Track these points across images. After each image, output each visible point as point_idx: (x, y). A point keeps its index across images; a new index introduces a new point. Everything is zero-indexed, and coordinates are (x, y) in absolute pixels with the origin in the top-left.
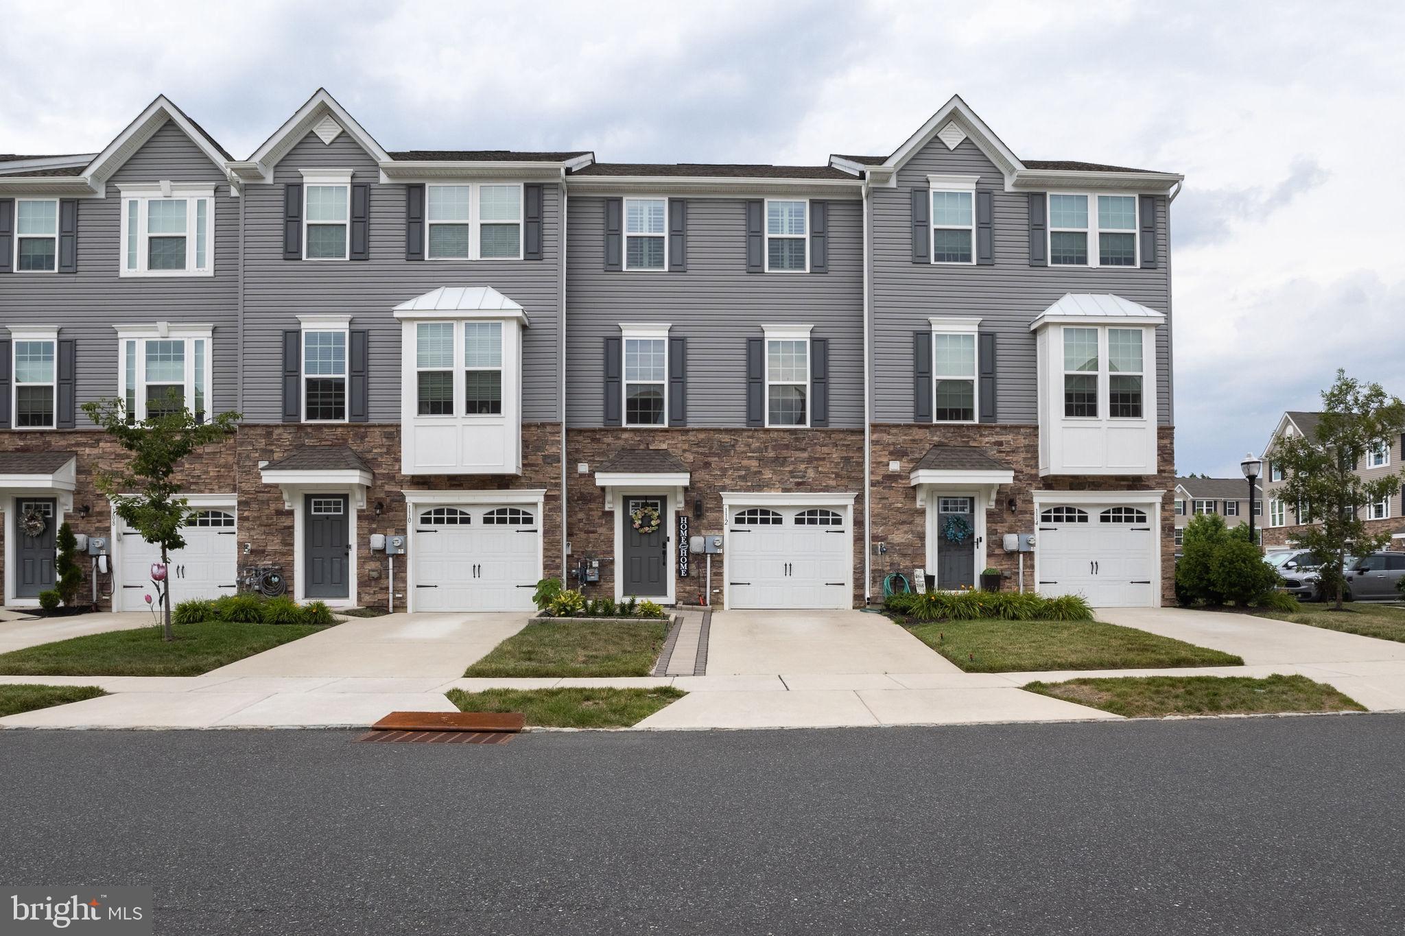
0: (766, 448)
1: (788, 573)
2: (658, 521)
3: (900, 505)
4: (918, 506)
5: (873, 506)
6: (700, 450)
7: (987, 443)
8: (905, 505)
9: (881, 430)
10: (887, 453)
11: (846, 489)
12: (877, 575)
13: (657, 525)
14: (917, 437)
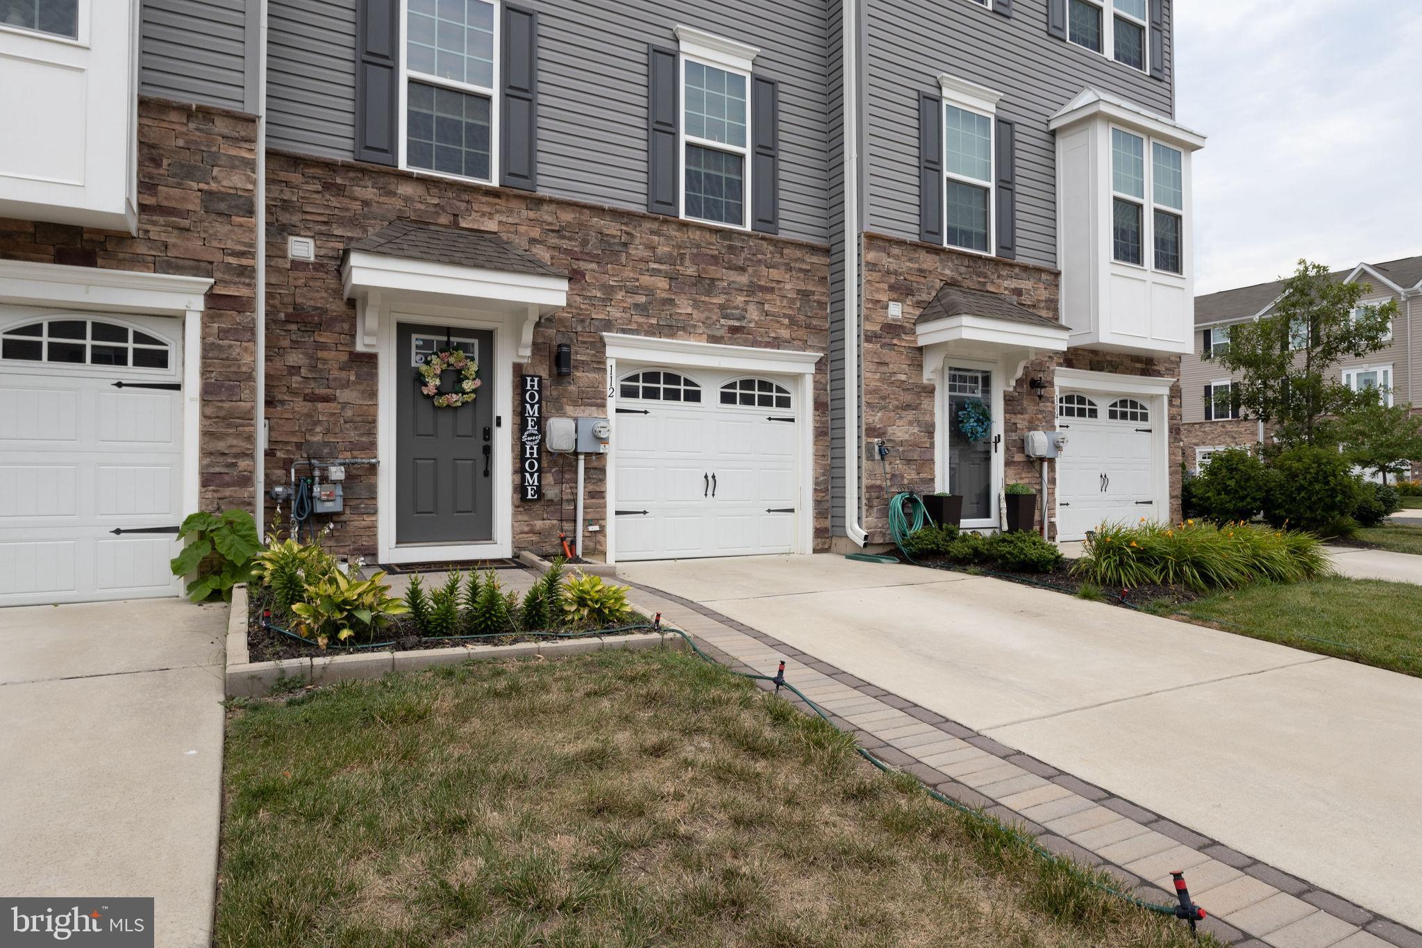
0: (682, 256)
1: (710, 492)
2: (478, 382)
3: (903, 377)
4: (925, 382)
5: (868, 375)
6: (565, 244)
7: (1006, 289)
8: (911, 378)
9: (879, 246)
10: (886, 286)
11: (805, 346)
12: (874, 497)
13: (474, 391)
14: (925, 266)
